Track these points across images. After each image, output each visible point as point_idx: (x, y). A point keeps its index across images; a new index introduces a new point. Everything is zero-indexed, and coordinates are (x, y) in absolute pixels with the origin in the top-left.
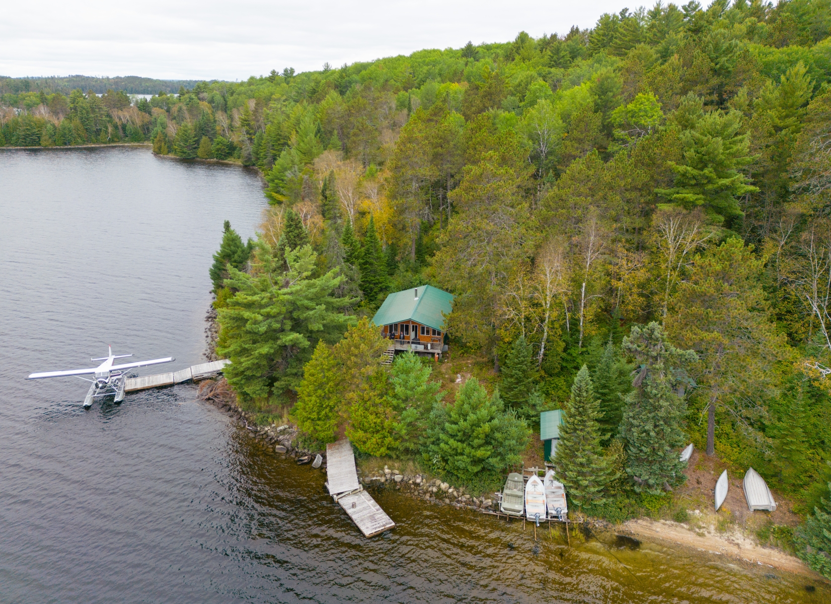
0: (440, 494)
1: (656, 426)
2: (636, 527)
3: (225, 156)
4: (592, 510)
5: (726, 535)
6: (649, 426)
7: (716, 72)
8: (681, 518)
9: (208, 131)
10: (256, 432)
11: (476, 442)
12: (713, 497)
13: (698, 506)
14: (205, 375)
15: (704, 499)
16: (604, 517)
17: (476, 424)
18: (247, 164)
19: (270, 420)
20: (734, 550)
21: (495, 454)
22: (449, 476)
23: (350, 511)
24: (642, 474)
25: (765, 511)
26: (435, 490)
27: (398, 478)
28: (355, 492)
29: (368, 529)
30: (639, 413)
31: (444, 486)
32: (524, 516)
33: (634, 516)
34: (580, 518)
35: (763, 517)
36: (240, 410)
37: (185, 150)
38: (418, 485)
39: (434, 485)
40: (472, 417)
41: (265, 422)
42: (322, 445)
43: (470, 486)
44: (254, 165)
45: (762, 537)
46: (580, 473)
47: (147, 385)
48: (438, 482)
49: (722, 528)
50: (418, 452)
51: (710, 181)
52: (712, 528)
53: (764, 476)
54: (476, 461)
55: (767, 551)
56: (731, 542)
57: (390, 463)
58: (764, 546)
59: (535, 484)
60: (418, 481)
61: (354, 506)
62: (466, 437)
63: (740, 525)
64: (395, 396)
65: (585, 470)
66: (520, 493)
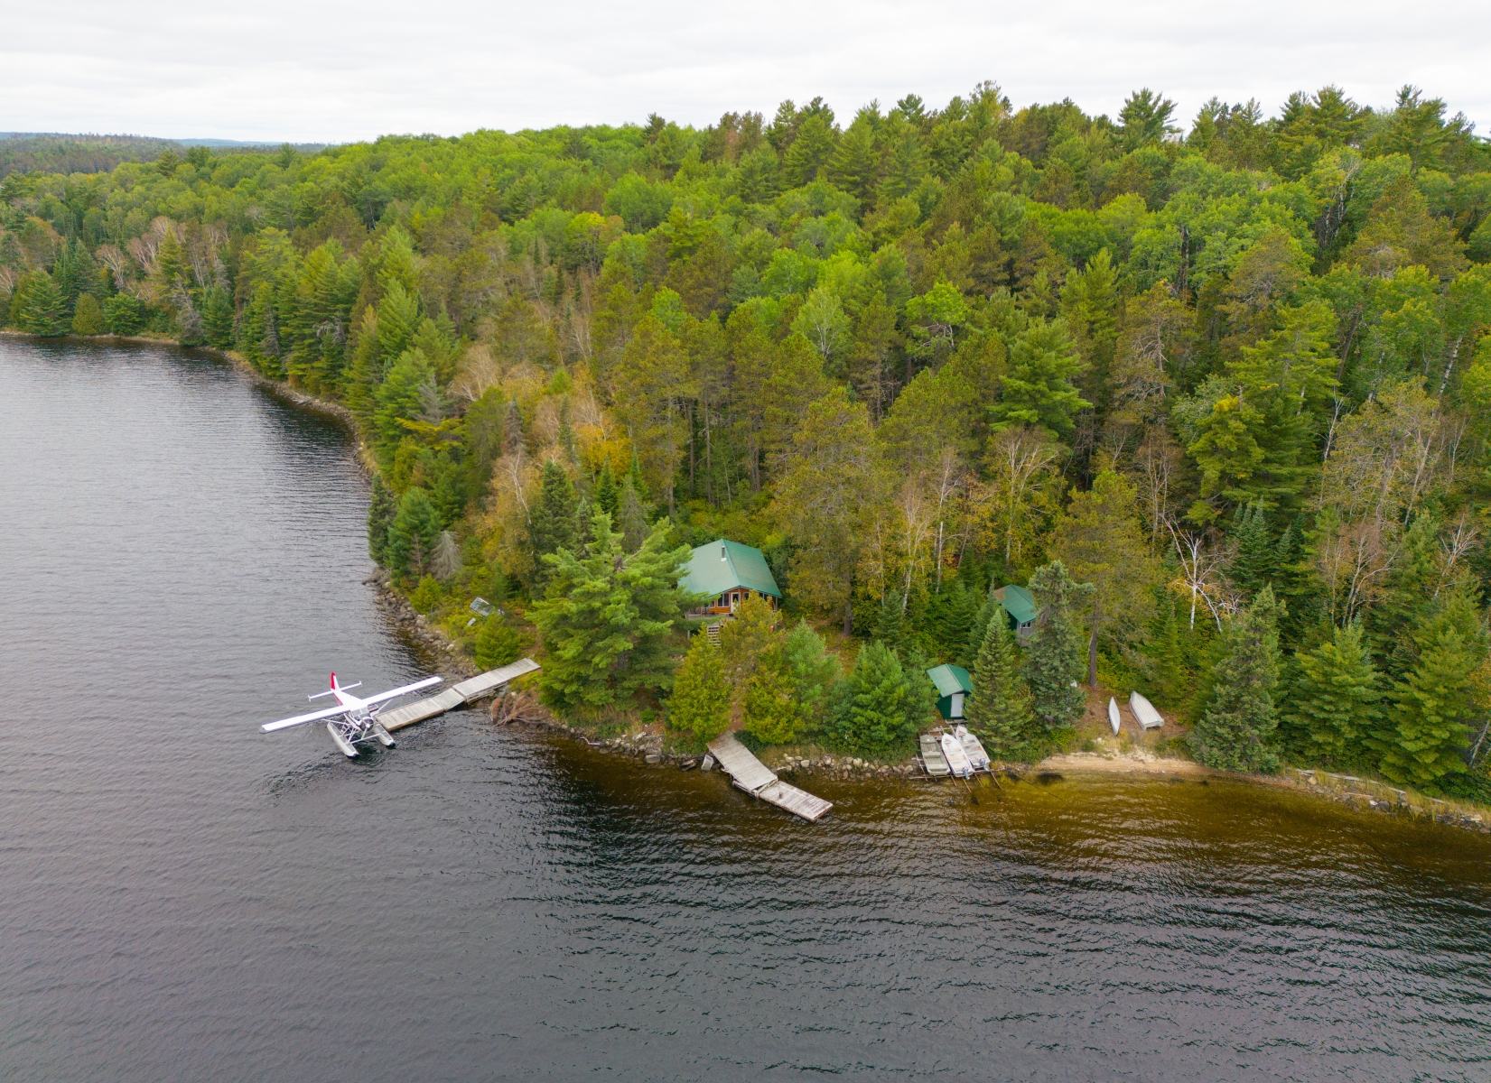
0: (857, 771)
1: (1062, 661)
2: (1053, 763)
3: (133, 328)
4: (1009, 754)
5: (1130, 754)
6: (1056, 663)
7: (1005, 246)
8: (1088, 748)
9: (85, 282)
10: (606, 747)
11: (892, 708)
12: (1109, 724)
13: (1099, 735)
14: (481, 695)
15: (1102, 727)
16: (1023, 760)
17: (891, 690)
18: (191, 343)
19: (618, 730)
20: (1141, 766)
21: (910, 718)
22: (862, 751)
23: (780, 802)
24: (1049, 711)
25: (1156, 728)
26: (849, 767)
27: (805, 763)
28: (772, 784)
29: (811, 814)
30: (1046, 651)
31: (858, 762)
32: (952, 773)
33: (1049, 754)
34: (1001, 766)
35: (1156, 733)
36: (565, 727)
37: (47, 320)
38: (829, 766)
39: (846, 763)
40: (886, 683)
41: (612, 733)
42: (704, 741)
43: (887, 757)
44: (205, 343)
45: (1160, 750)
46: (1000, 721)
47: (411, 719)
48: (850, 759)
49: (1124, 749)
50: (822, 732)
51: (1043, 395)
52: (1116, 751)
53: (1147, 696)
54: (892, 728)
55: (1166, 761)
56: (1136, 760)
57: (790, 750)
58: (1162, 757)
59: (948, 743)
60: (828, 762)
61: (781, 796)
62: (880, 705)
63: (1138, 744)
64: (798, 676)
65: (1003, 716)
66: (938, 754)
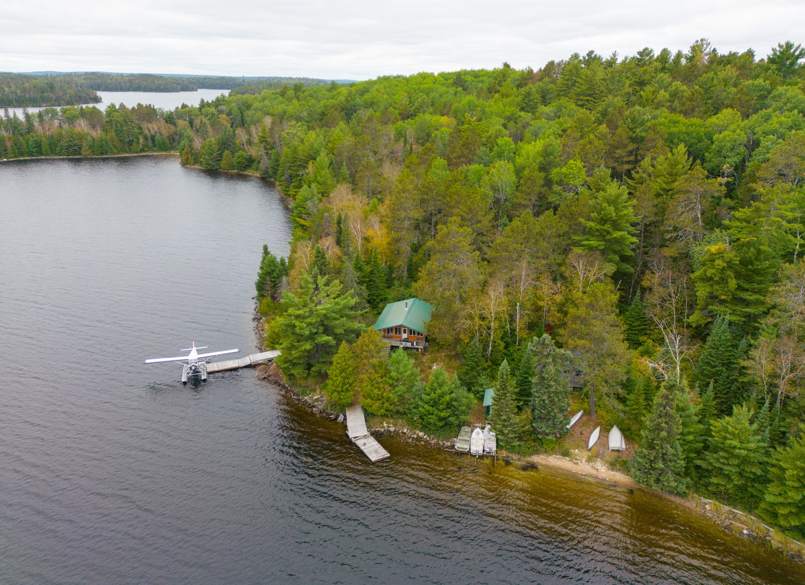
0: (419, 439)
1: (550, 397)
2: (536, 459)
3: (245, 168)
4: (512, 449)
5: (591, 464)
6: (545, 397)
8: (566, 454)
9: (229, 145)
10: (299, 400)
11: (441, 407)
12: (587, 443)
13: (578, 448)
14: (260, 362)
15: (582, 443)
16: (519, 453)
17: (441, 396)
18: (265, 176)
19: (308, 392)
20: (594, 472)
21: (453, 415)
22: (425, 428)
23: (362, 448)
24: (542, 427)
25: (618, 451)
26: (415, 436)
27: (392, 429)
28: (365, 437)
29: (373, 457)
30: (540, 389)
31: (421, 434)
32: (469, 451)
33: (537, 452)
34: (504, 453)
35: (616, 454)
36: (287, 385)
37: (210, 162)
38: (405, 433)
39: (415, 433)
40: (439, 391)
41: (304, 393)
42: (343, 408)
43: (437, 434)
44: (270, 177)
45: (612, 465)
46: (504, 426)
47: (221, 368)
48: (418, 432)
49: (590, 460)
50: (405, 413)
52: (584, 460)
53: (621, 430)
54: (441, 419)
55: (613, 473)
56: (593, 468)
57: (387, 420)
58: (612, 470)
59: (478, 434)
60: (405, 431)
61: (365, 444)
62: (435, 404)
63: (602, 459)
64: (390, 378)
65: (506, 424)
66: (468, 439)
